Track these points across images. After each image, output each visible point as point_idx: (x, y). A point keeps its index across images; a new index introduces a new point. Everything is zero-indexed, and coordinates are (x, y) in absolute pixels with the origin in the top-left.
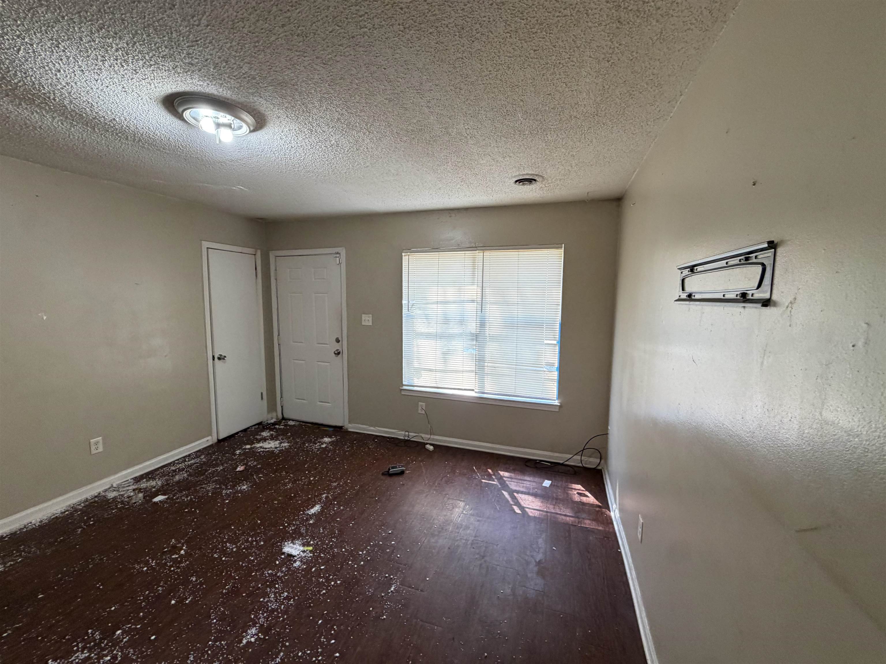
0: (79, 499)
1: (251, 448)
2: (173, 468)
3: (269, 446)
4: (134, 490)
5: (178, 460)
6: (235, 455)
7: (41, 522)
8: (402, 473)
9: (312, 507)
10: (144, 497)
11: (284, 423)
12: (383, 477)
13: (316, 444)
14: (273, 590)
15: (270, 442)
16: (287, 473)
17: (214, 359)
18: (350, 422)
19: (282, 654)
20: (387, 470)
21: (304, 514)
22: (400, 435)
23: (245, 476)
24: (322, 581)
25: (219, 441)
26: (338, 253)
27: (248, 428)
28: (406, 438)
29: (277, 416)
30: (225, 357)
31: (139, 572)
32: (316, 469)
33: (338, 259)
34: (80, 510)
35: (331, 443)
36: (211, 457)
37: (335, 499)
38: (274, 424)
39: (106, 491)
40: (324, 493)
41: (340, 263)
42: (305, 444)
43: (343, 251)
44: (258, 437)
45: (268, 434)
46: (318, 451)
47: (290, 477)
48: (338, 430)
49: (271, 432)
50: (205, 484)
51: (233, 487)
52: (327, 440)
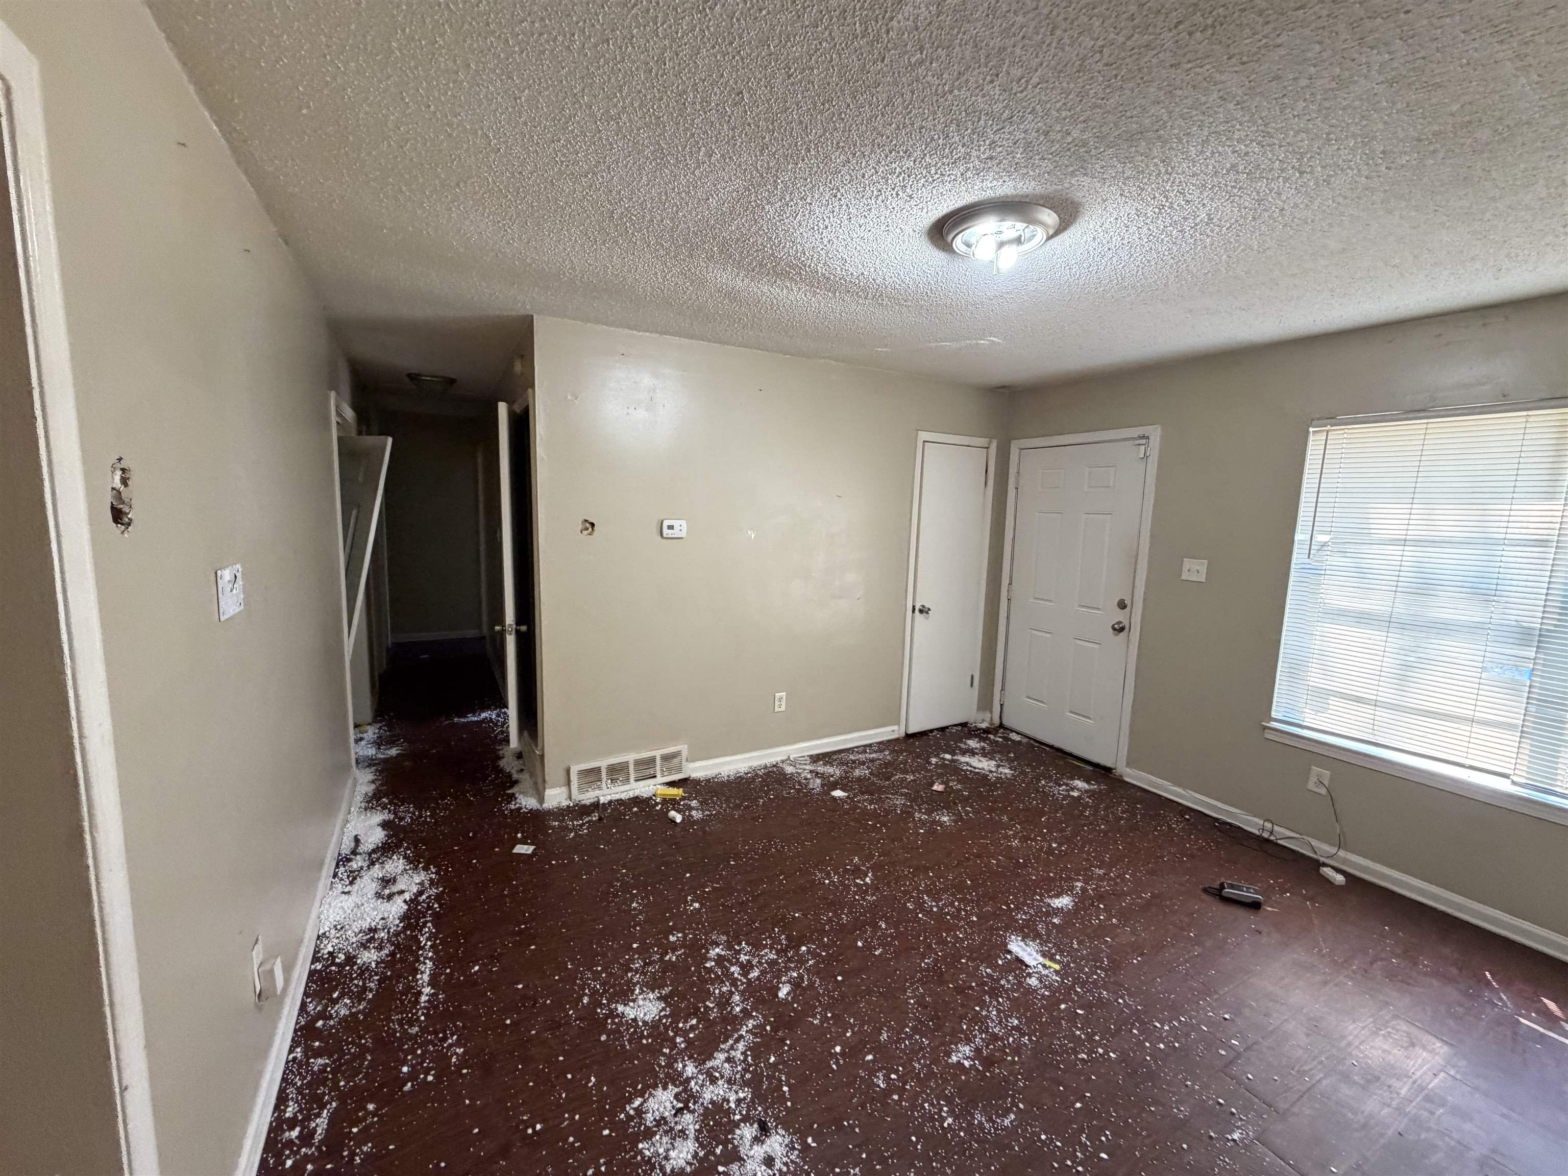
0: (759, 763)
1: (953, 761)
2: (852, 757)
3: (980, 765)
4: (811, 772)
5: (857, 747)
6: (930, 763)
7: (728, 776)
8: (1255, 906)
9: (1058, 896)
10: (823, 785)
11: (1003, 733)
12: (1204, 896)
13: (1060, 786)
14: (995, 1003)
15: (981, 759)
16: (1011, 819)
17: (913, 611)
18: (1128, 765)
19: (1013, 1116)
20: (1216, 885)
21: (1041, 900)
22: (1253, 824)
23: (945, 801)
24: (1080, 1036)
25: (908, 736)
26: (1143, 437)
27: (947, 727)
28: (1266, 835)
29: (991, 718)
30: (929, 609)
31: (820, 883)
32: (1062, 830)
33: (1143, 448)
34: (761, 777)
35: (1091, 794)
36: (898, 757)
37: (1101, 898)
38: (986, 731)
39: (783, 762)
40: (1079, 880)
41: (1146, 457)
42: (1040, 780)
43: (1155, 433)
44: (963, 746)
45: (978, 745)
46: (1063, 799)
47: (1017, 828)
48: (1102, 772)
49: (982, 744)
50: (892, 794)
51: (929, 812)
52: (1079, 784)
